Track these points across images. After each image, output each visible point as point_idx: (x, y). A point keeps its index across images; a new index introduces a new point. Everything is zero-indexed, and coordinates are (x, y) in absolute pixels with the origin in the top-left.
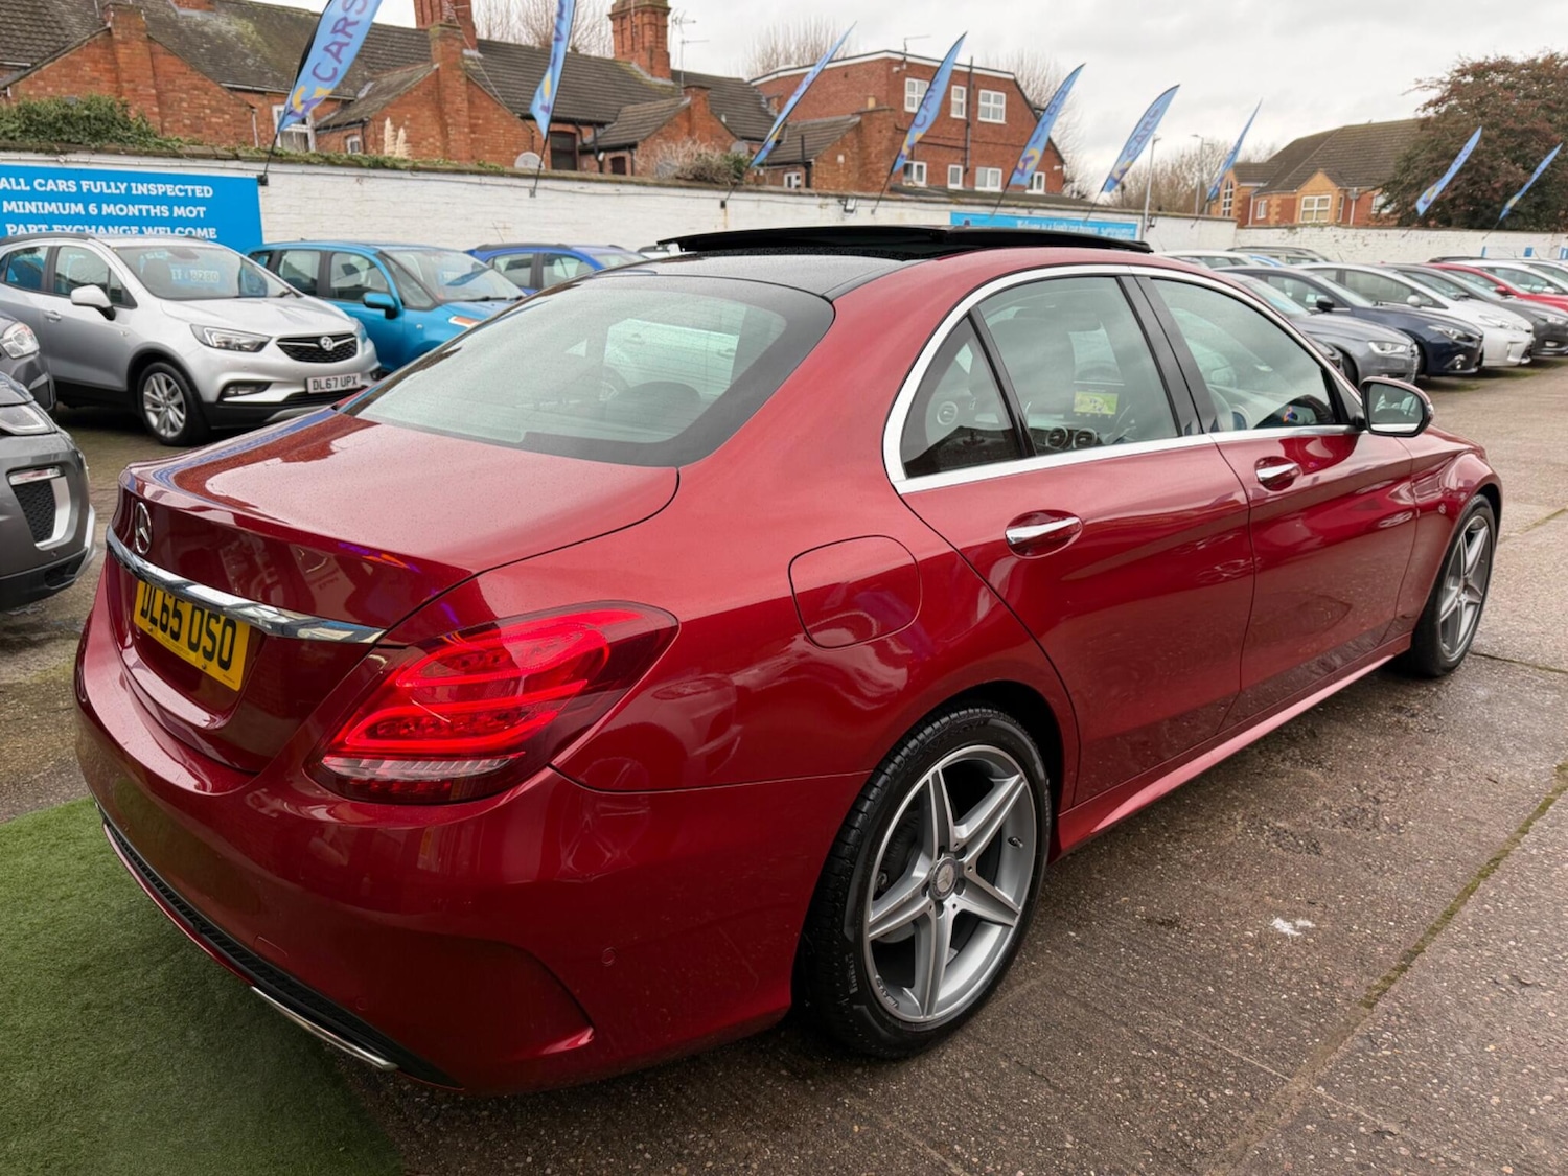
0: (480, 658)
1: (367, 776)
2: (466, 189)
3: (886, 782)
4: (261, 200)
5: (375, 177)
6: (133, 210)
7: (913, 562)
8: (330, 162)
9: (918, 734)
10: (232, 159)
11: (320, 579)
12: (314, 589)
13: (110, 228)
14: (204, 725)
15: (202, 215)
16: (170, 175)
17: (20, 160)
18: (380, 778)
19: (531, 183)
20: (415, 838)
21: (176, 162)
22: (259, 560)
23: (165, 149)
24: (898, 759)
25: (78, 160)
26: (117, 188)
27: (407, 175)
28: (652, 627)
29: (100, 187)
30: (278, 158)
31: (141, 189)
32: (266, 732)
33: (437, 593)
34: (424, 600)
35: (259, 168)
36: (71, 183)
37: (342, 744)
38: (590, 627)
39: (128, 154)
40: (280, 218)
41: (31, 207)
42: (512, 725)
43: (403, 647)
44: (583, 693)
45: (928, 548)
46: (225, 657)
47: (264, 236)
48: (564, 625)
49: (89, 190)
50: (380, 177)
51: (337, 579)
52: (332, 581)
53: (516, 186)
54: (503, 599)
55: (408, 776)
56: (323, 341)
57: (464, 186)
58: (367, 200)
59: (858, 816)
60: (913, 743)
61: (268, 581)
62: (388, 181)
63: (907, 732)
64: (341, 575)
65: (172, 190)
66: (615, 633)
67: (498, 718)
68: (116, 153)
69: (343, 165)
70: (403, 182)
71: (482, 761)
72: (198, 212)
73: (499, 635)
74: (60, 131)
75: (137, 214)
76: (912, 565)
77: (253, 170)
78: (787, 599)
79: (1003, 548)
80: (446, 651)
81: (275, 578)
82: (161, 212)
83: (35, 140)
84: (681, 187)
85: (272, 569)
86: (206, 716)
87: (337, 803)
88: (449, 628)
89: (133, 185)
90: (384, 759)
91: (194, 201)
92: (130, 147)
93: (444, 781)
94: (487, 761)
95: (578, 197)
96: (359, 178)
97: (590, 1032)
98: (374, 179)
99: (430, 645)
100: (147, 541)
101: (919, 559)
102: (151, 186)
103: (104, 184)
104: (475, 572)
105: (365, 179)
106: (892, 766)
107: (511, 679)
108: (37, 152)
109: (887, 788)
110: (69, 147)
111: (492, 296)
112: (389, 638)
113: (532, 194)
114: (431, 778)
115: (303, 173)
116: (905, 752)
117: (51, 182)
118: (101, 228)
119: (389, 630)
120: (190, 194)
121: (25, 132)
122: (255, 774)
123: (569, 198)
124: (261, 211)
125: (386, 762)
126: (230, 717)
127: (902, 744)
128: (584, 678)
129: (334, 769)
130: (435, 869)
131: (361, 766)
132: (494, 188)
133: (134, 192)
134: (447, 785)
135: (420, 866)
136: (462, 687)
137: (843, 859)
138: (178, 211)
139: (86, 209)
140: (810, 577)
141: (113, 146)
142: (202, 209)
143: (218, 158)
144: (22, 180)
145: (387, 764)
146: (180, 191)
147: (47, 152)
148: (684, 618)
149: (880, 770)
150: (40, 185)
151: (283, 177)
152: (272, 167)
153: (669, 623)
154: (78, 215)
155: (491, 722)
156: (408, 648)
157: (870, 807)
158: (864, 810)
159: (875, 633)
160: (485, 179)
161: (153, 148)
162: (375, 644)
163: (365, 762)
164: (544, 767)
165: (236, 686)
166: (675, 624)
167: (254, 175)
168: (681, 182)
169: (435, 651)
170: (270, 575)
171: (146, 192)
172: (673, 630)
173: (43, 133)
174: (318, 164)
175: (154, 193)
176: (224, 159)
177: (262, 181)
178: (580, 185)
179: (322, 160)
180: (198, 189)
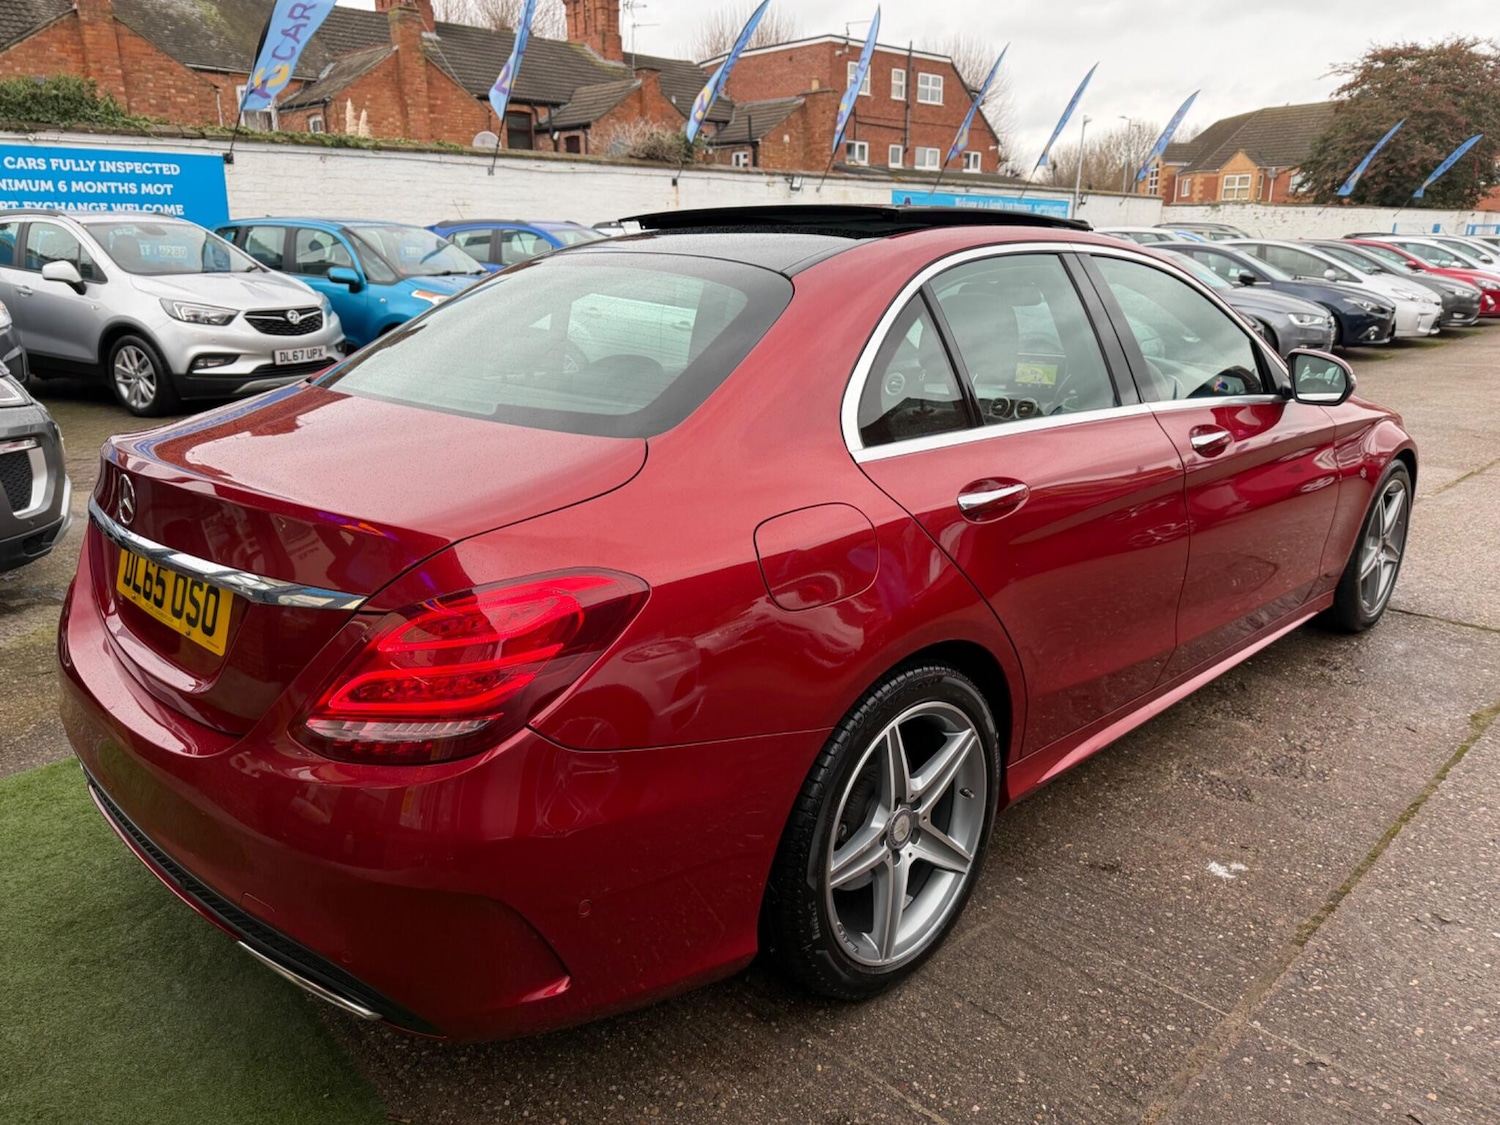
0: (460, 623)
1: (349, 737)
2: (426, 167)
3: (846, 738)
4: (227, 177)
5: (338, 155)
6: (102, 187)
7: (870, 527)
8: (294, 141)
9: (876, 692)
10: (198, 138)
11: (300, 549)
12: (294, 558)
13: (79, 205)
14: (190, 689)
15: (169, 193)
16: (138, 153)
18: (362, 740)
19: (489, 161)
20: (397, 797)
21: (144, 141)
22: (240, 530)
23: (132, 128)
24: (857, 716)
25: (47, 139)
26: (86, 165)
27: (369, 154)
28: (624, 592)
29: (69, 165)
30: (243, 137)
31: (109, 167)
32: (252, 695)
33: (416, 561)
34: (405, 568)
35: (226, 146)
36: (41, 161)
37: (326, 707)
38: (564, 592)
39: (96, 132)
40: (245, 195)
42: (490, 688)
43: (385, 614)
44: (559, 655)
45: (885, 514)
46: (209, 623)
47: (231, 212)
48: (540, 592)
49: (58, 168)
50: (342, 156)
51: (317, 549)
52: (312, 551)
53: (474, 165)
54: (481, 566)
55: (390, 737)
56: (289, 315)
57: (425, 164)
58: (330, 178)
59: (820, 770)
60: (872, 700)
61: (249, 551)
62: (351, 159)
63: (867, 691)
64: (321, 545)
65: (139, 168)
66: (590, 598)
67: (477, 681)
68: (85, 131)
69: (307, 144)
70: (365, 161)
71: (462, 723)
72: (166, 189)
73: (476, 601)
74: (29, 110)
75: (105, 191)
76: (870, 530)
77: (219, 149)
78: (753, 563)
79: (956, 513)
80: (427, 617)
81: (257, 548)
82: (129, 189)
83: (4, 119)
84: (634, 165)
85: (254, 539)
86: (193, 681)
87: (321, 764)
88: (428, 595)
89: (102, 163)
90: (366, 721)
91: (162, 179)
92: (98, 126)
93: (426, 742)
94: (467, 723)
95: (535, 175)
96: (323, 157)
97: (567, 980)
98: (337, 158)
99: (409, 612)
100: (131, 511)
101: (876, 525)
102: (120, 164)
103: (73, 162)
104: (452, 540)
105: (328, 158)
106: (852, 723)
107: (489, 644)
108: (6, 130)
109: (847, 744)
110: (38, 126)
112: (368, 604)
113: (491, 172)
114: (413, 739)
115: (268, 152)
116: (864, 708)
117: (20, 159)
118: (71, 204)
119: (370, 597)
120: (157, 172)
122: (241, 736)
123: (526, 175)
124: (228, 188)
125: (368, 724)
126: (214, 682)
127: (861, 701)
128: (558, 642)
129: (318, 731)
130: (417, 826)
131: (344, 728)
132: (455, 166)
133: (102, 170)
134: (429, 746)
135: (402, 823)
136: (440, 652)
137: (806, 811)
138: (146, 189)
139: (55, 186)
140: (774, 543)
141: (81, 126)
142: (169, 187)
143: (184, 137)
145: (370, 726)
146: (148, 168)
147: (17, 131)
148: (655, 582)
149: (841, 727)
150: (10, 163)
151: (247, 156)
152: (238, 146)
153: (640, 588)
154: (47, 192)
155: (470, 685)
156: (388, 615)
157: (832, 761)
158: (826, 765)
159: (839, 594)
160: (445, 158)
161: (121, 127)
162: (357, 610)
163: (348, 724)
164: (522, 728)
165: (220, 651)
166: (647, 589)
167: (220, 154)
168: (635, 161)
169: (415, 617)
170: (251, 545)
171: (114, 170)
172: (645, 594)
173: (13, 112)
174: (282, 143)
175: (122, 171)
176: (191, 138)
177: (228, 159)
178: (537, 163)
179: (285, 139)
180: (165, 167)
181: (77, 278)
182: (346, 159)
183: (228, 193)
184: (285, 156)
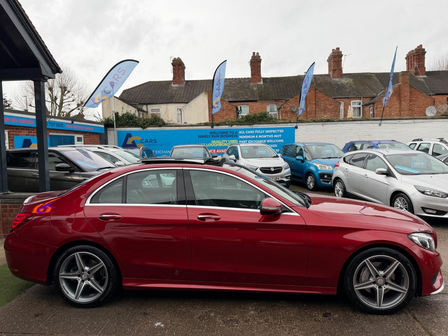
2: (356, 125)
4: (295, 132)
5: (327, 124)
6: (265, 136)
8: (314, 121)
10: (289, 123)
13: (260, 141)
15: (280, 137)
16: (274, 128)
17: (244, 127)
19: (379, 122)
21: (276, 125)
23: (274, 122)
25: (255, 126)
26: (262, 132)
27: (336, 123)
29: (259, 132)
30: (301, 122)
31: (268, 131)
35: (295, 125)
36: (253, 131)
39: (265, 124)
40: (299, 136)
41: (244, 137)
47: (295, 141)
49: (256, 132)
50: (329, 124)
53: (374, 123)
56: (271, 169)
58: (324, 130)
62: (332, 125)
65: (274, 131)
68: (263, 124)
69: (318, 122)
70: (336, 125)
72: (280, 136)
74: (252, 120)
75: (266, 137)
77: (294, 125)
82: (271, 136)
83: (247, 123)
84: (443, 118)
89: (266, 131)
91: (279, 133)
92: (266, 122)
95: (398, 125)
96: (323, 125)
98: (327, 125)
102: (270, 131)
103: (260, 131)
105: (325, 125)
108: (247, 125)
110: (254, 123)
111: (331, 157)
113: (380, 125)
115: (307, 125)
117: (249, 131)
118: (258, 141)
120: (278, 132)
121: (246, 121)
123: (395, 125)
124: (295, 135)
132: (367, 124)
133: (266, 132)
138: (275, 136)
139: (255, 137)
141: (263, 123)
142: (281, 135)
143: (286, 123)
144: (243, 131)
146: (276, 131)
147: (249, 125)
150: (247, 132)
151: (301, 126)
152: (298, 124)
154: (253, 138)
160: (363, 122)
161: (271, 122)
167: (294, 126)
168: (443, 117)
171: (268, 132)
173: (249, 121)
174: (311, 122)
175: (270, 132)
176: (287, 123)
177: (296, 127)
178: (399, 121)
179: (312, 121)
180: (280, 130)
181: (235, 159)
182: (330, 125)
183: (295, 136)
184: (312, 126)
